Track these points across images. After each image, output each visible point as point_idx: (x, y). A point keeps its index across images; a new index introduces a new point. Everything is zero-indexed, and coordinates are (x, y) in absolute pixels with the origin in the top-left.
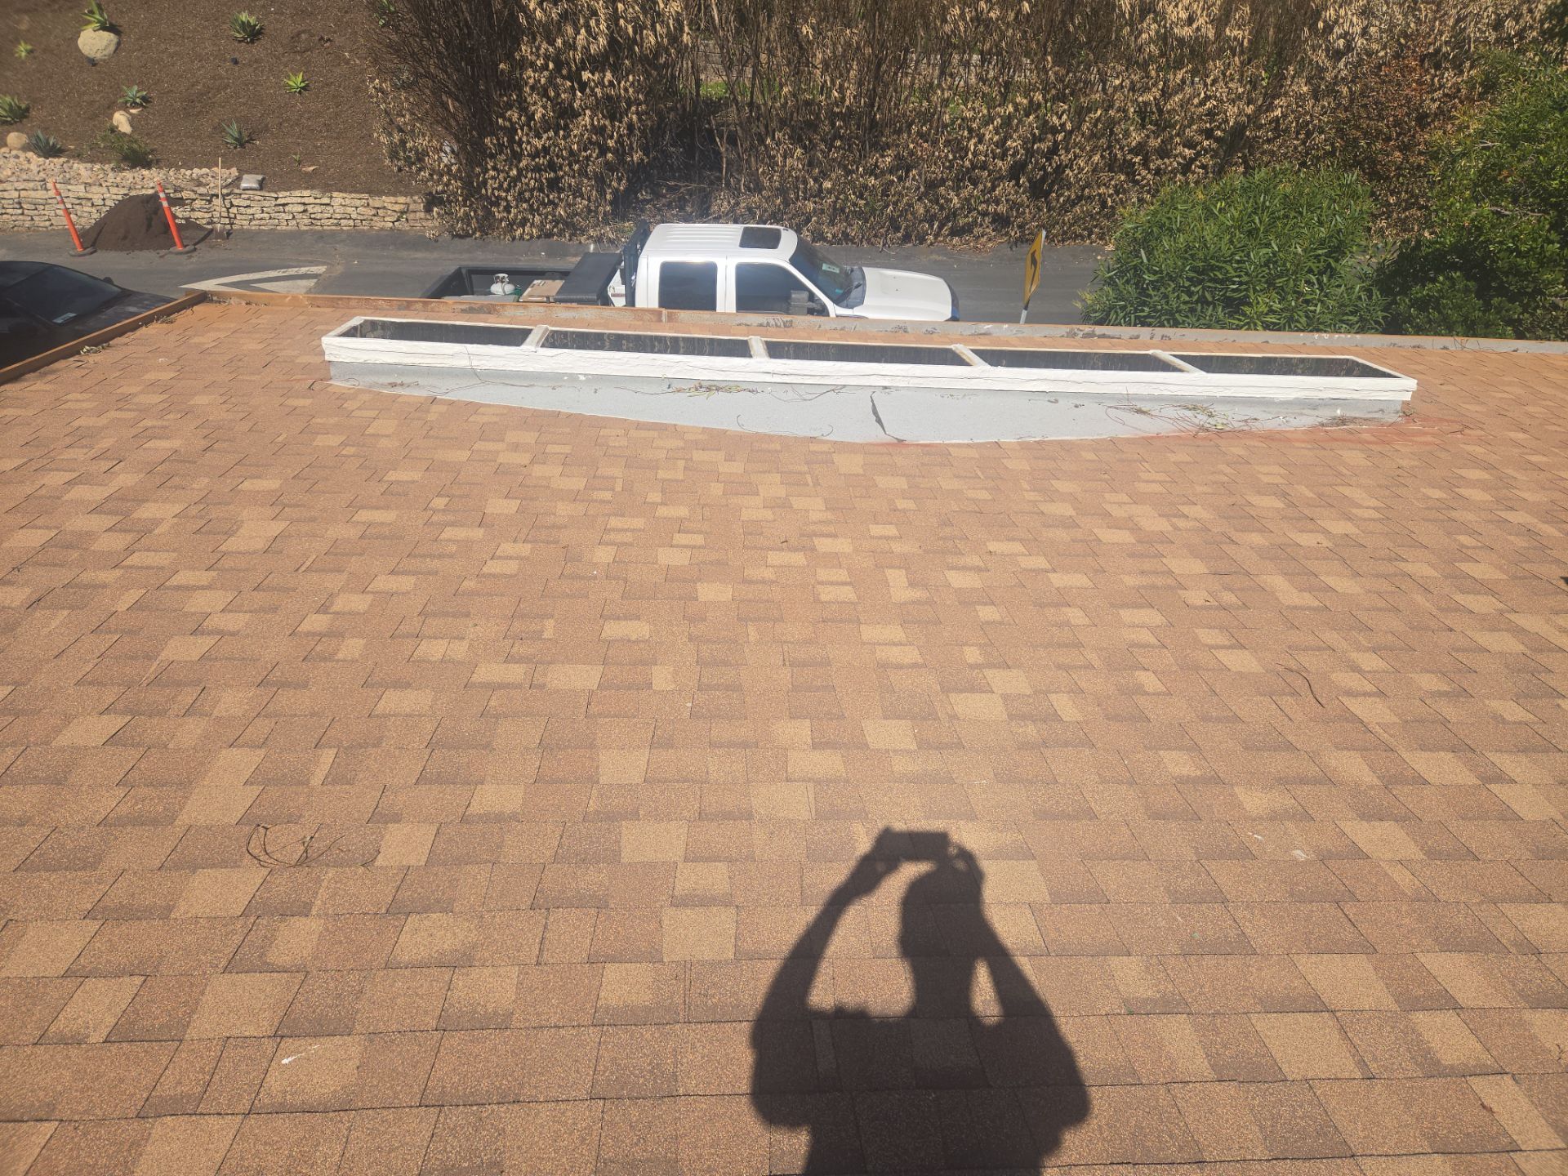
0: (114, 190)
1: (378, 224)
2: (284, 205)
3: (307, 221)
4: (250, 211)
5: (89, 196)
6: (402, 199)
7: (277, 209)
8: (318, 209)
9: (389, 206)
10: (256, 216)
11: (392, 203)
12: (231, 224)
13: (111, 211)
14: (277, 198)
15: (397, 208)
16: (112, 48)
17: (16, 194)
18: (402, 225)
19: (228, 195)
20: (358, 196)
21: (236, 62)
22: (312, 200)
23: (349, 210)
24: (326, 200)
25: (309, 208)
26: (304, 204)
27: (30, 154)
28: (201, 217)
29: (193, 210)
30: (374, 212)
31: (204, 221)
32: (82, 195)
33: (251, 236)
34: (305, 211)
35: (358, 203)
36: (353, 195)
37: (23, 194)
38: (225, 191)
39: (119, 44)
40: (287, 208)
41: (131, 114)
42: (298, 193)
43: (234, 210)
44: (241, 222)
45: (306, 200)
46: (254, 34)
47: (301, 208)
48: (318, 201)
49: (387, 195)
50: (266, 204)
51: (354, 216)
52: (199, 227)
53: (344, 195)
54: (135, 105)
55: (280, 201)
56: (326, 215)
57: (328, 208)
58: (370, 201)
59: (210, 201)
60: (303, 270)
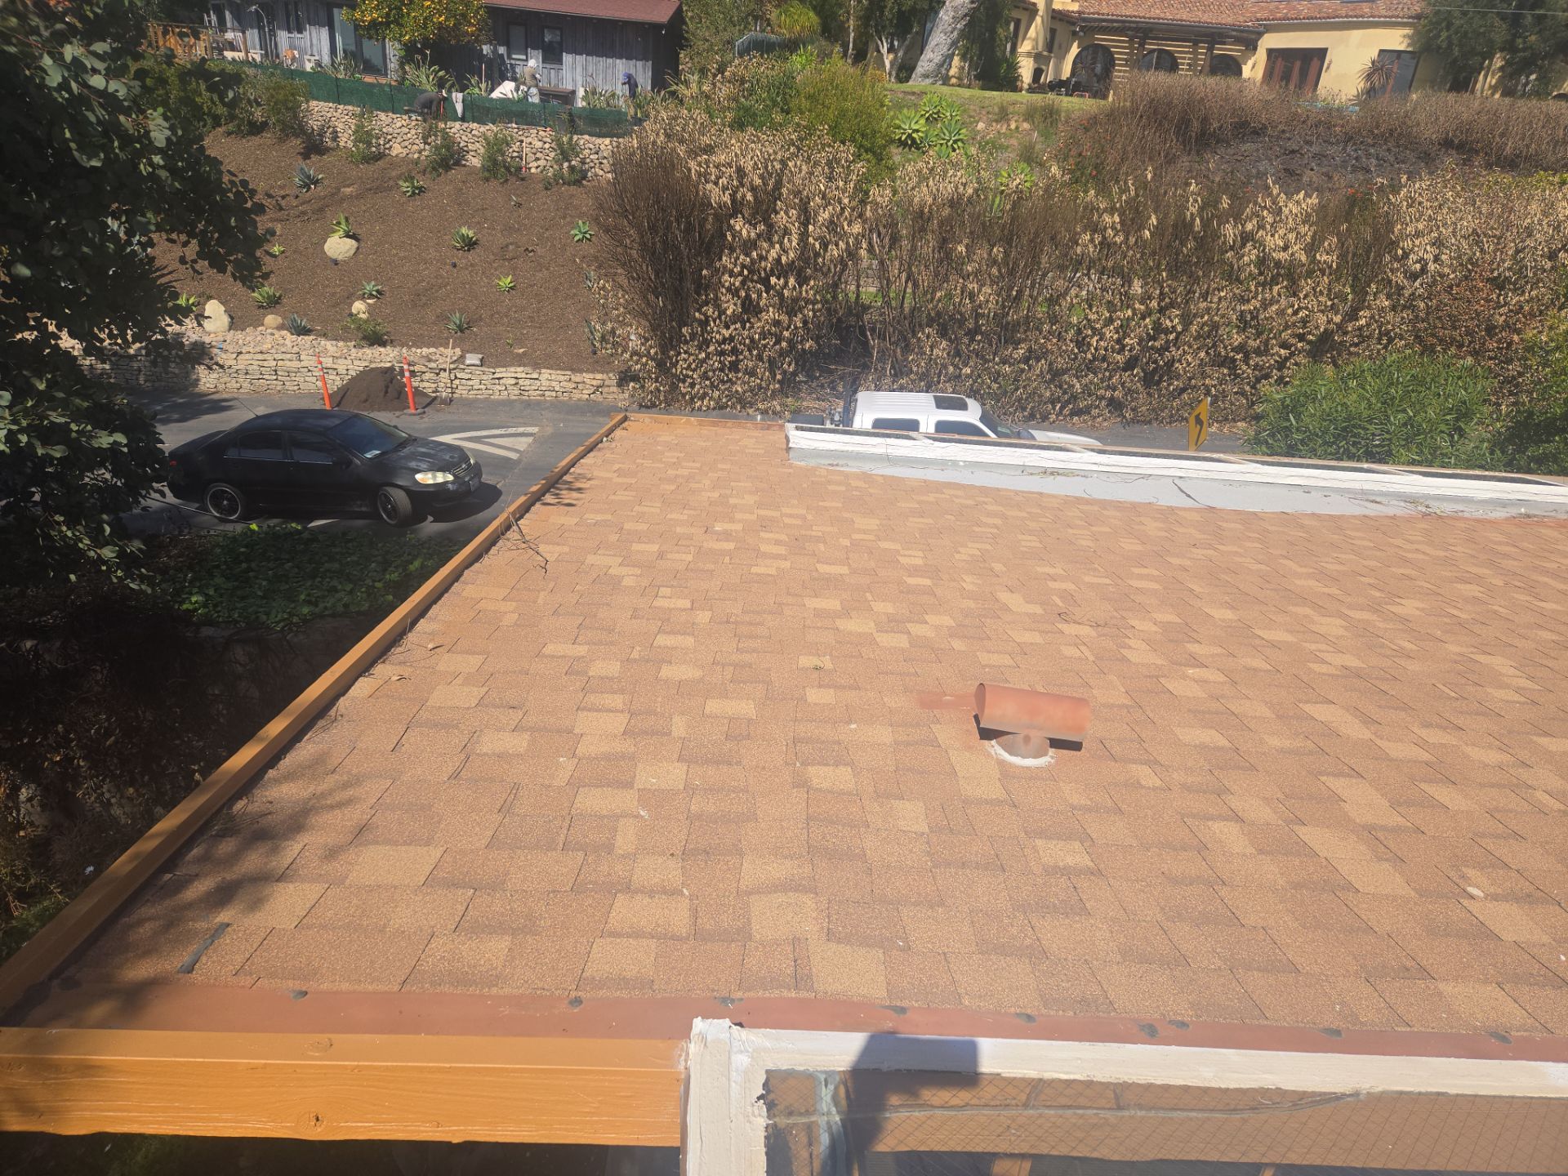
0: (356, 363)
1: (576, 396)
2: (499, 379)
3: (517, 392)
4: (471, 383)
5: (335, 366)
6: (599, 376)
7: (494, 381)
8: (528, 382)
9: (588, 381)
10: (475, 387)
11: (590, 379)
12: (452, 393)
13: (353, 379)
14: (494, 373)
15: (595, 383)
16: (352, 252)
17: (274, 363)
18: (597, 397)
19: (454, 369)
20: (563, 373)
21: (455, 266)
22: (524, 375)
23: (554, 384)
24: (535, 376)
25: (521, 381)
26: (516, 378)
27: (284, 332)
28: (428, 387)
29: (422, 381)
30: (574, 385)
31: (430, 390)
32: (329, 365)
33: (469, 404)
34: (517, 384)
35: (562, 378)
36: (559, 372)
37: (280, 363)
38: (452, 366)
39: (358, 248)
40: (502, 381)
41: (368, 304)
42: (512, 369)
43: (457, 382)
44: (462, 392)
45: (519, 375)
46: (470, 244)
47: (513, 381)
48: (528, 376)
49: (588, 371)
50: (485, 377)
51: (557, 389)
52: (425, 395)
53: (551, 372)
54: (371, 296)
55: (497, 376)
56: (533, 388)
57: (536, 382)
58: (573, 377)
59: (438, 374)
60: (521, 430)
